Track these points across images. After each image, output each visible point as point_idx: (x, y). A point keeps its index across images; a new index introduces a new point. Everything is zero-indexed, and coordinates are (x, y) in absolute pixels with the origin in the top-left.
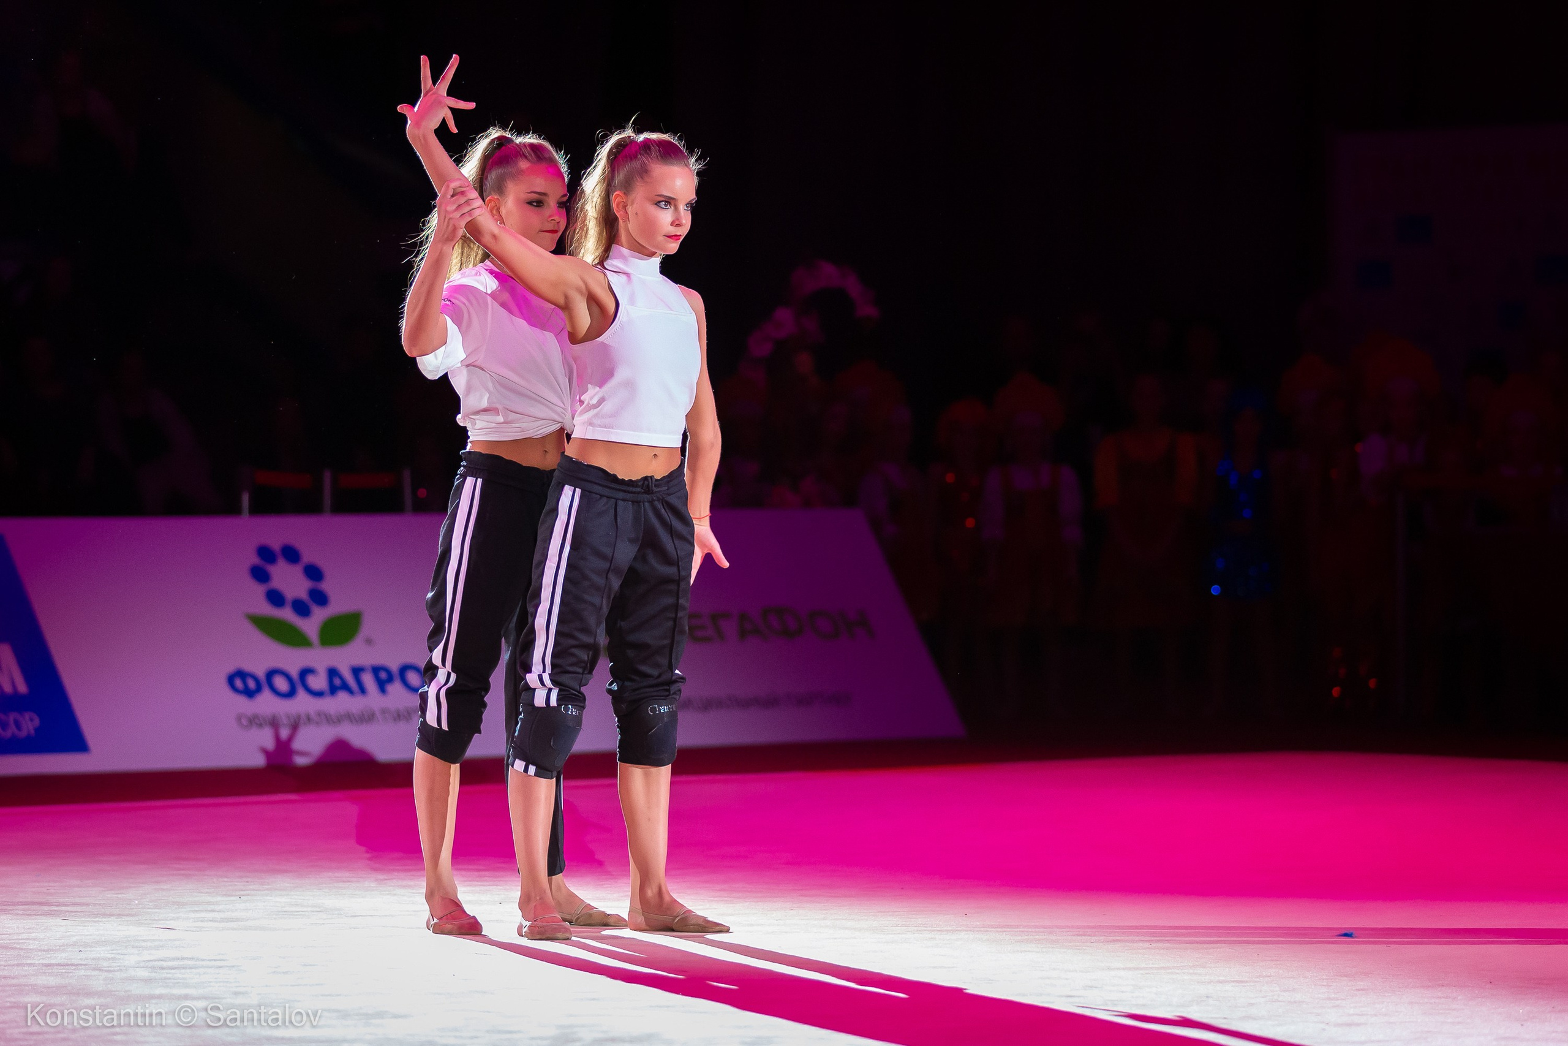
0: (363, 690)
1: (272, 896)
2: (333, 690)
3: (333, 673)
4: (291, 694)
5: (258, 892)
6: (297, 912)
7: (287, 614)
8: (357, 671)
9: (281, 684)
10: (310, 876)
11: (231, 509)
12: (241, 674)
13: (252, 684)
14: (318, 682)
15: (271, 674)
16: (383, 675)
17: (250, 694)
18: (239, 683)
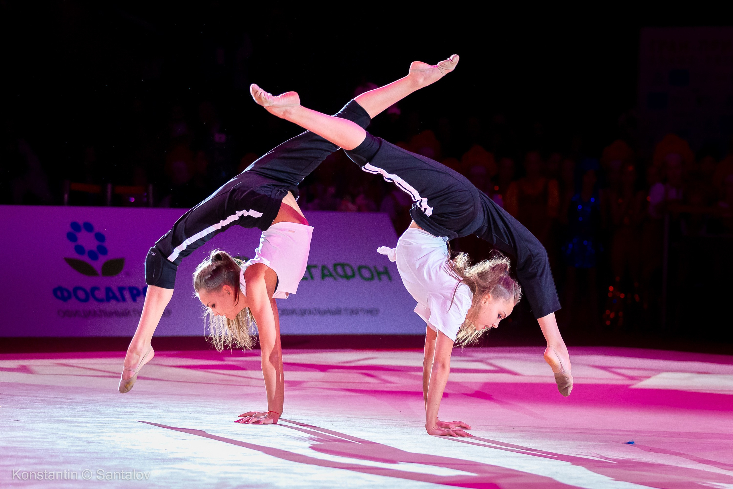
0: (124, 300)
1: (72, 406)
2: (108, 299)
3: (108, 290)
4: (86, 300)
5: (65, 403)
6: (86, 414)
7: (85, 258)
8: (121, 289)
9: (81, 294)
10: (93, 396)
11: (58, 202)
12: (60, 289)
13: (66, 294)
14: (101, 294)
15: (76, 289)
16: (135, 292)
17: (65, 299)
18: (59, 294)
